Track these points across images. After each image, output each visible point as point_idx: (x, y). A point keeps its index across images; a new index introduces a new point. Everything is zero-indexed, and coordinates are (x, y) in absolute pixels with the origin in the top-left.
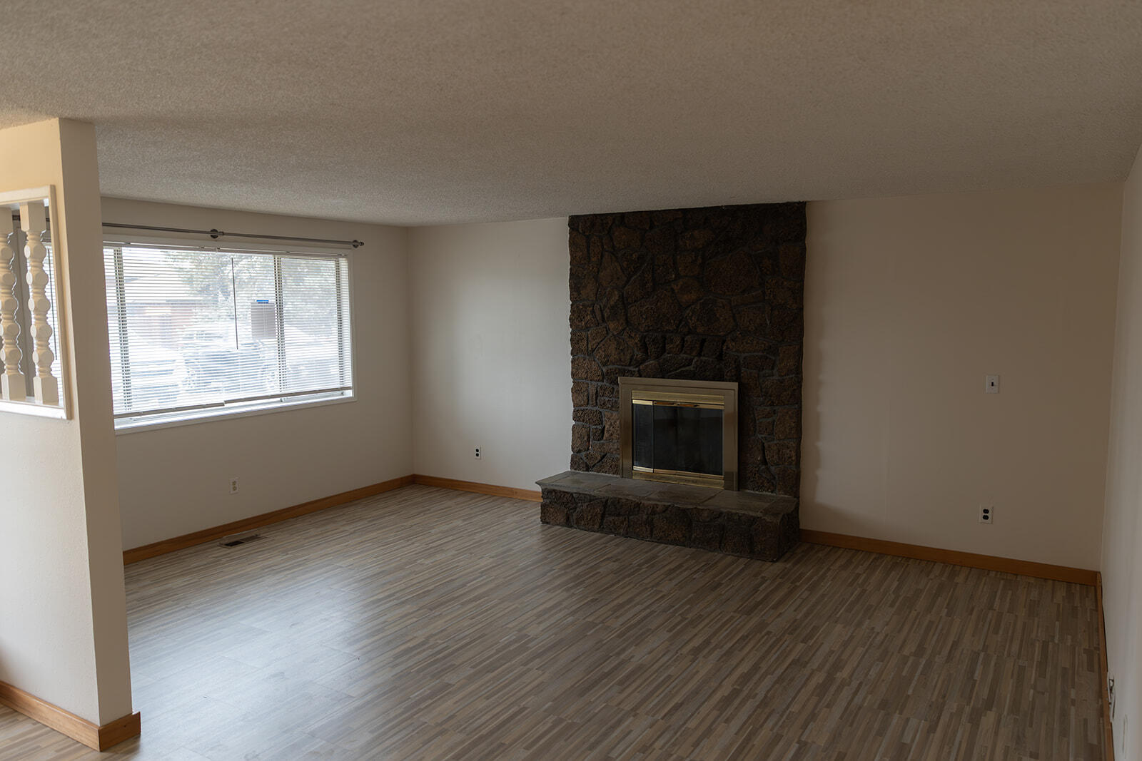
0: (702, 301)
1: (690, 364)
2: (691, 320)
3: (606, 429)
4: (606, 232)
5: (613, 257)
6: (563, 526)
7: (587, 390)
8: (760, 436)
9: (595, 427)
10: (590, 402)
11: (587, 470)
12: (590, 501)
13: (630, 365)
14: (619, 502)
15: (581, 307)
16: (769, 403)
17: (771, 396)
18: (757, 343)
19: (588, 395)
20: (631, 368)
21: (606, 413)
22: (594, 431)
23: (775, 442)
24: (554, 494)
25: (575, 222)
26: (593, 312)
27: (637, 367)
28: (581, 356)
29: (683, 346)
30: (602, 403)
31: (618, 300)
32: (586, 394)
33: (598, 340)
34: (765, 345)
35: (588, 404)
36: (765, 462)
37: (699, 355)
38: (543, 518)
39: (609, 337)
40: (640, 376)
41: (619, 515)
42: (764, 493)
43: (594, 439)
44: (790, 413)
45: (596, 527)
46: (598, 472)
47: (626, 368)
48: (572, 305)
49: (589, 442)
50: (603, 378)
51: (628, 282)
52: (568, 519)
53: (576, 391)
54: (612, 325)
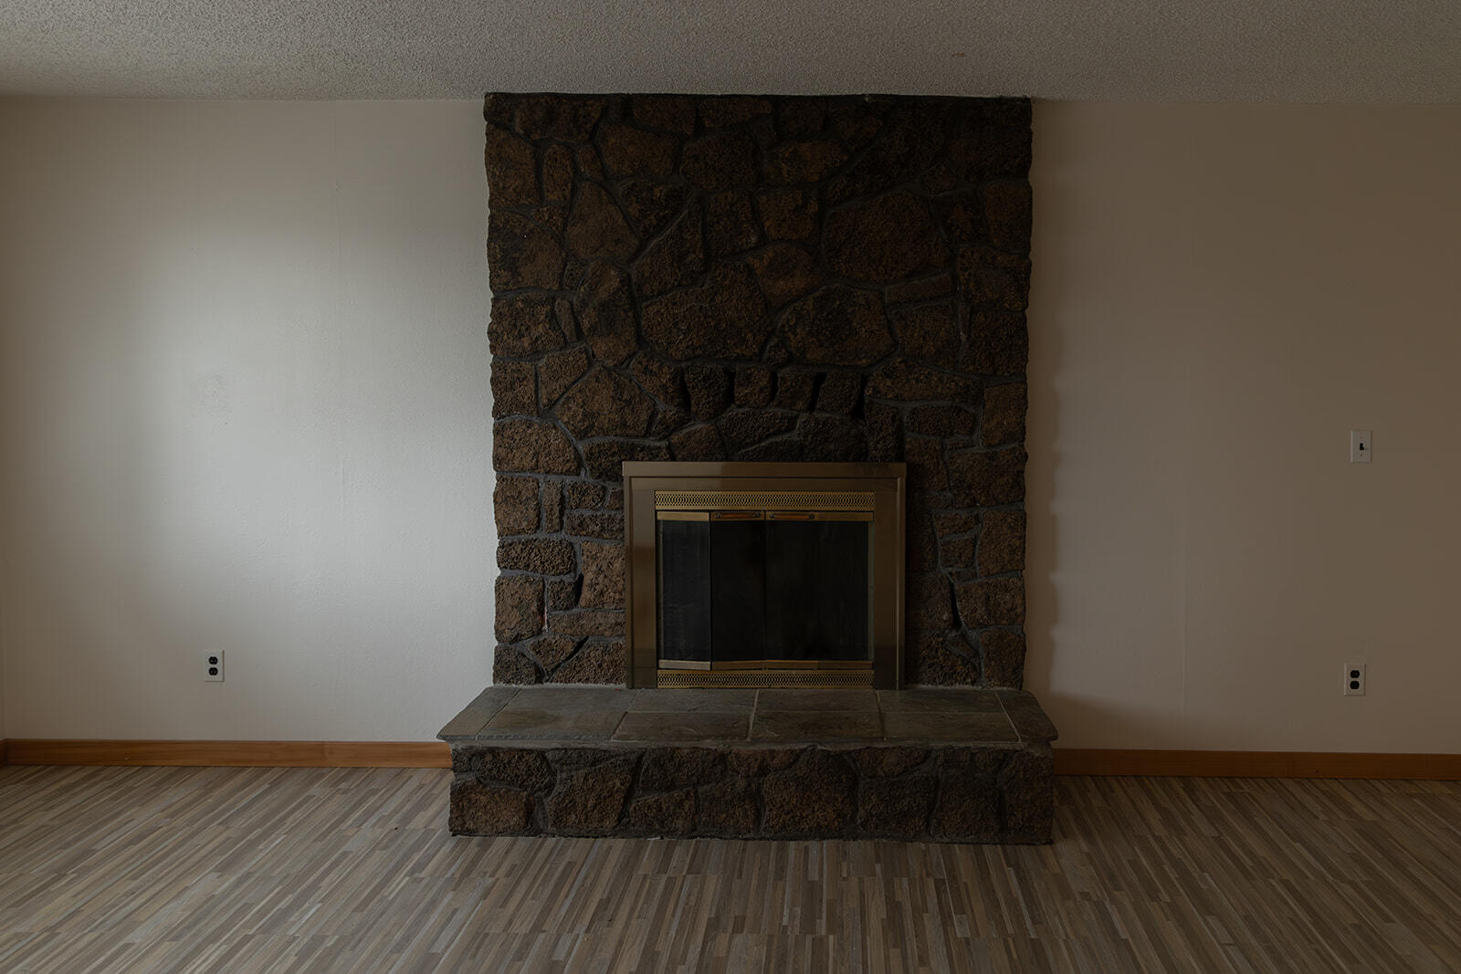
0: (818, 294)
1: (790, 429)
2: (795, 334)
3: (587, 581)
4: (587, 136)
5: (603, 193)
6: (514, 833)
7: (535, 496)
8: (945, 571)
9: (557, 579)
10: (543, 523)
11: (539, 680)
12: (593, 764)
13: (647, 434)
14: (672, 758)
15: (520, 305)
16: (967, 501)
17: (970, 487)
18: (940, 380)
19: (538, 508)
20: (648, 442)
21: (583, 545)
22: (557, 588)
23: (979, 580)
24: (489, 758)
25: (501, 110)
26: (552, 316)
27: (665, 437)
28: (518, 417)
29: (774, 389)
30: (577, 522)
31: (619, 289)
32: (533, 504)
33: (566, 381)
34: (957, 385)
35: (538, 527)
36: (956, 623)
37: (811, 407)
38: (460, 822)
39: (593, 371)
40: (673, 458)
41: (671, 787)
42: (957, 686)
43: (555, 608)
44: (1009, 520)
45: (609, 823)
46: (568, 681)
47: (637, 441)
48: (495, 301)
49: (542, 613)
50: (580, 465)
51: (640, 250)
52: (529, 815)
53: (505, 499)
54: (600, 347)
